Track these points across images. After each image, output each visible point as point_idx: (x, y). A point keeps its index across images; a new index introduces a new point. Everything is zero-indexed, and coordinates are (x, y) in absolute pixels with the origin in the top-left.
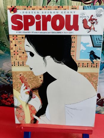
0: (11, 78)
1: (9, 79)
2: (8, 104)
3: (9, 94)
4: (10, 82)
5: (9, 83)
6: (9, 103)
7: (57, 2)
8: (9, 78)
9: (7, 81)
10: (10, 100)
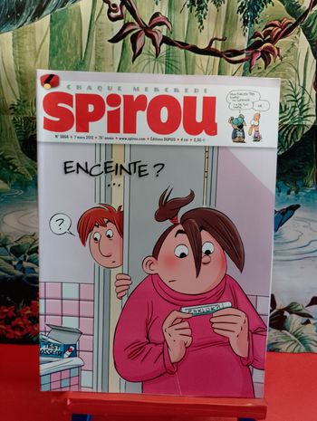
0: (25, 257)
1: (21, 262)
2: (15, 335)
3: (17, 307)
4: (23, 269)
5: (19, 273)
6: (19, 334)
7: (157, 55)
8: (22, 258)
9: (15, 266)
10: (20, 323)
